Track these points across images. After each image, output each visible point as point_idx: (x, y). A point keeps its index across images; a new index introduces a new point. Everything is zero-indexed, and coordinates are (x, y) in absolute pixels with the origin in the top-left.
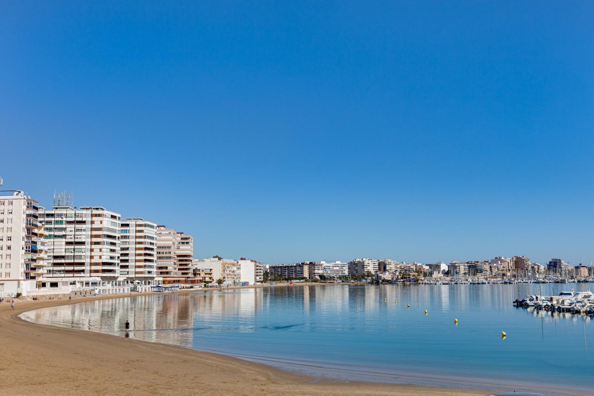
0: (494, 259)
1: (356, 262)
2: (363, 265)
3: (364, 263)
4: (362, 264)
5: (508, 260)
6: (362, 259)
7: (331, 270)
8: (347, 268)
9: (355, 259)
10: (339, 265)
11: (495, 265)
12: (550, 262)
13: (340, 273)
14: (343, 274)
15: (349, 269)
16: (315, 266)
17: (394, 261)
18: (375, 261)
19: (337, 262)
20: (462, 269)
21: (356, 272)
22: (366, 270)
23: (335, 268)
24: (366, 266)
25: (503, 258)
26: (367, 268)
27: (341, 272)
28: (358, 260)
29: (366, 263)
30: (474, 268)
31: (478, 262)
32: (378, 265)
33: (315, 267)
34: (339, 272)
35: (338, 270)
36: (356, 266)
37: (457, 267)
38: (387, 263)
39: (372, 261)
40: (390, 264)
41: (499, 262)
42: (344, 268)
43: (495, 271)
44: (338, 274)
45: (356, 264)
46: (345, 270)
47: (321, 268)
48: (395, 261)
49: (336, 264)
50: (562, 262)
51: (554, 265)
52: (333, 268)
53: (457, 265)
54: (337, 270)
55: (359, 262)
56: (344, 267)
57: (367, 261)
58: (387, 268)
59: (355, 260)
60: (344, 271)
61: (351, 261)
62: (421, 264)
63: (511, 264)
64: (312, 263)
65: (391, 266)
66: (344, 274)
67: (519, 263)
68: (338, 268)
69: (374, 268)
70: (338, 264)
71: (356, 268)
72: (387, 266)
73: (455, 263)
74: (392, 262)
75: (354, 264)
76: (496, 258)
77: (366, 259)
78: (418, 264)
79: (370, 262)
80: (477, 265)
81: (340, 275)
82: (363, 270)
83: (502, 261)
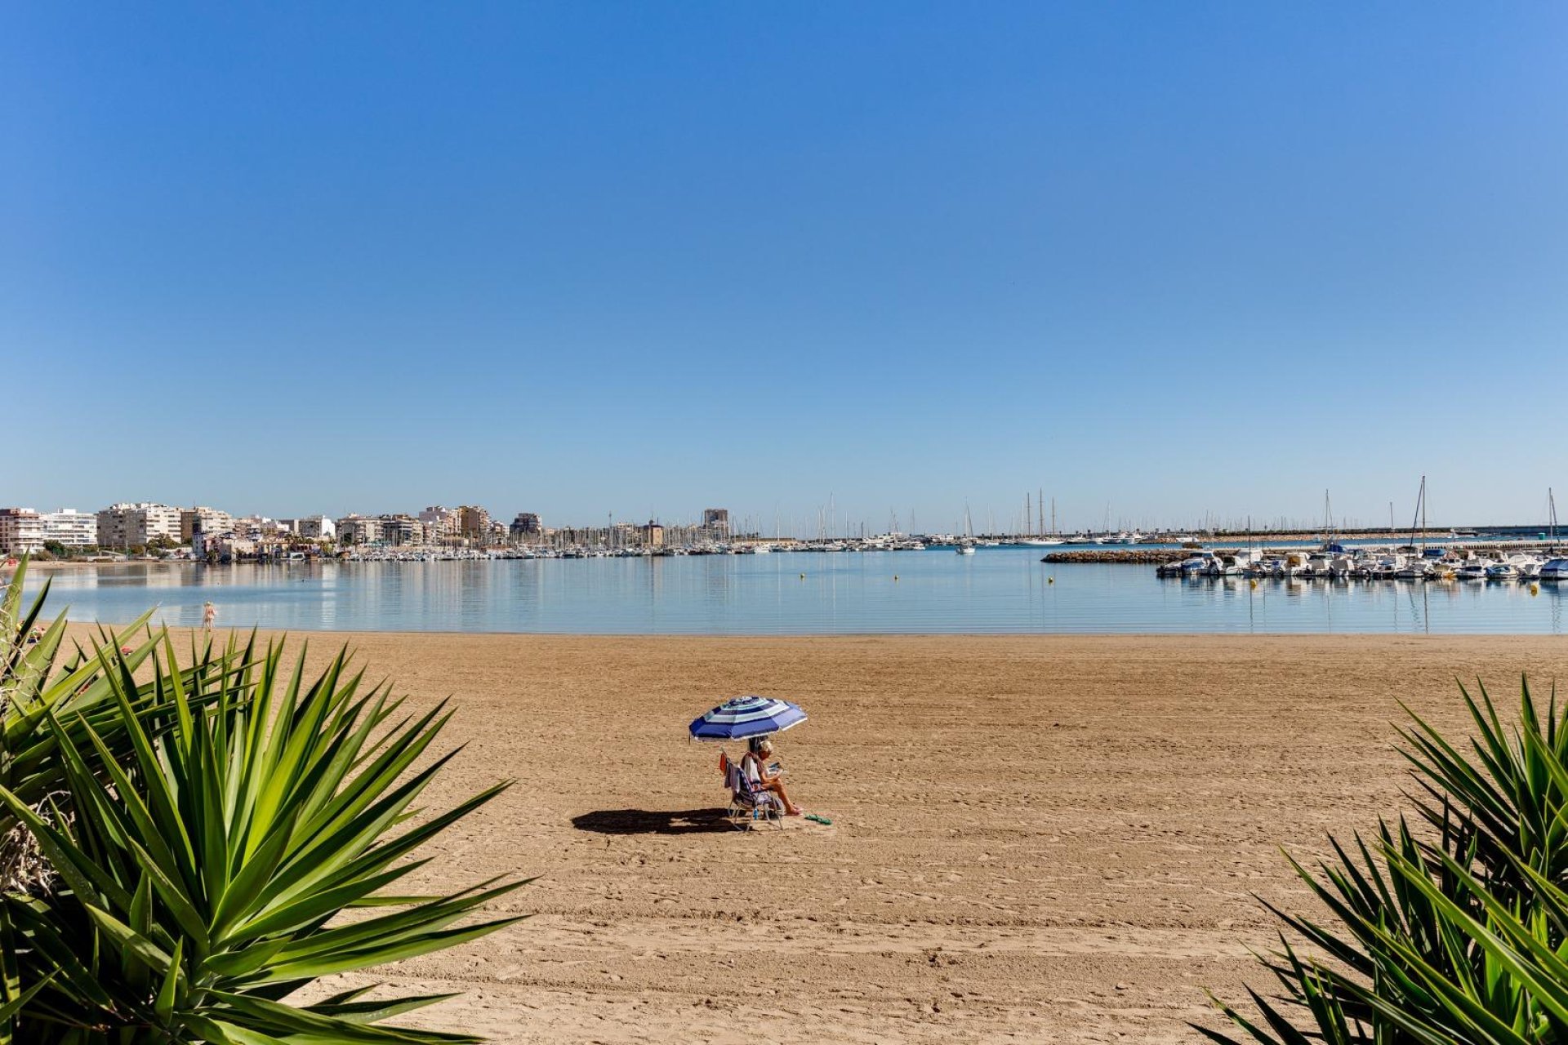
0: (425, 510)
1: (120, 513)
2: (142, 521)
3: (145, 515)
4: (142, 517)
5: (454, 514)
6: (138, 506)
7: (50, 531)
8: (95, 526)
9: (116, 506)
10: (74, 519)
11: (430, 523)
12: (517, 520)
13: (75, 539)
14: (84, 541)
15: (98, 528)
16: (20, 520)
17: (218, 510)
18: (172, 509)
19: (67, 512)
20: (371, 531)
21: (120, 537)
22: (150, 531)
23: (62, 527)
24: (151, 521)
25: (444, 510)
26: (153, 526)
27: (79, 536)
28: (124, 507)
29: (150, 515)
30: (393, 530)
31: (401, 517)
32: (179, 519)
33: (17, 523)
34: (73, 536)
35: (69, 531)
36: (121, 522)
37: (359, 526)
38: (203, 516)
39: (165, 509)
40: (209, 518)
41: (438, 517)
42: (87, 527)
43: (432, 534)
44: (69, 541)
45: (121, 516)
46: (88, 532)
47: (35, 525)
48: (223, 512)
49: (64, 517)
50: (539, 519)
51: (524, 525)
52: (56, 527)
53: (359, 522)
54: (65, 531)
55: (129, 512)
56: (88, 523)
57: (153, 510)
58: (204, 528)
59: (115, 508)
60: (85, 534)
61: (105, 508)
62: (269, 520)
63: (459, 522)
64: (9, 511)
65: (211, 523)
66: (87, 541)
67: (471, 520)
68: (68, 527)
69: (170, 526)
70: (69, 517)
71: (120, 527)
72: (203, 522)
73: (356, 519)
74: (215, 514)
75: (114, 517)
76: (429, 509)
77: (147, 505)
78: (265, 520)
79: (160, 511)
80: (400, 523)
81: (75, 543)
82: (141, 531)
83: (443, 516)
